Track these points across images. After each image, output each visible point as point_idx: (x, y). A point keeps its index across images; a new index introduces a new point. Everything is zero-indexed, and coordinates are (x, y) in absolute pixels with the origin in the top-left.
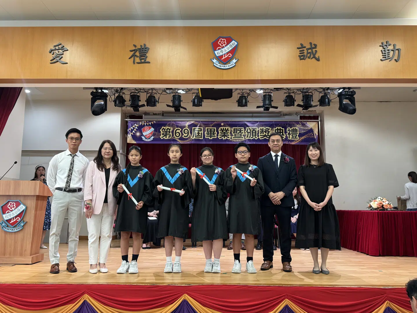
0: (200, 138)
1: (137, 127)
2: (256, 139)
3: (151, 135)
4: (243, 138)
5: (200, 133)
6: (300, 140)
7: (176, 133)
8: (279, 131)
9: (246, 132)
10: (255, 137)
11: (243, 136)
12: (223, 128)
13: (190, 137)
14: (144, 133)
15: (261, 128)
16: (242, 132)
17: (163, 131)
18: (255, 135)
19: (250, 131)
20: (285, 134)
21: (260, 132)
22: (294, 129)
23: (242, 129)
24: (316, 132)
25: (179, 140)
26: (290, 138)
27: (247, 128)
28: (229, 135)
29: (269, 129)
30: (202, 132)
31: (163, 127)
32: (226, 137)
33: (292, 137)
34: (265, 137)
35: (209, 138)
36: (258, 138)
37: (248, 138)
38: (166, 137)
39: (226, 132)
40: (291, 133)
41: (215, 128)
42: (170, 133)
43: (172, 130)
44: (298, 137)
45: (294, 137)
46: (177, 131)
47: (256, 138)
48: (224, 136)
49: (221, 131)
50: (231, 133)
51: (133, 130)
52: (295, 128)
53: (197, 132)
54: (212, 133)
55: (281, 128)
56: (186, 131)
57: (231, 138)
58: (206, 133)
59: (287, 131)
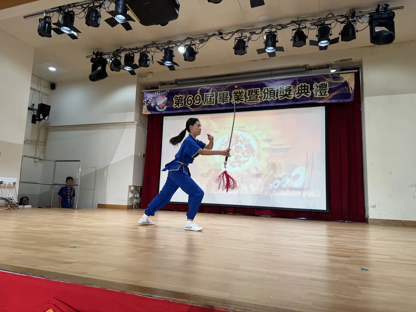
0: (212, 104)
1: (152, 97)
2: (274, 100)
3: (164, 105)
4: (259, 100)
5: (212, 99)
6: (330, 97)
7: (188, 101)
8: (303, 88)
9: (263, 93)
10: (273, 98)
11: (259, 98)
12: (237, 91)
13: (201, 104)
14: (158, 103)
15: (281, 86)
16: (258, 94)
17: (175, 100)
18: (273, 95)
19: (267, 92)
20: (310, 91)
21: (280, 91)
22: (322, 84)
23: (259, 90)
24: (352, 85)
25: (190, 108)
26: (318, 95)
27: (264, 88)
28: (243, 98)
29: (291, 87)
30: (214, 97)
31: (176, 96)
32: (239, 101)
33: (320, 94)
34: (286, 97)
35: (222, 103)
36: (276, 98)
37: (265, 100)
38: (178, 106)
39: (240, 95)
40: (319, 90)
41: (228, 92)
42: (182, 101)
43: (184, 98)
44: (328, 94)
45: (323, 94)
46: (189, 99)
47: (275, 98)
48: (237, 100)
49: (235, 95)
50: (245, 96)
51: (149, 100)
52: (324, 83)
53: (209, 98)
54: (225, 98)
55: (306, 84)
56: (198, 98)
57: (245, 101)
58: (219, 98)
59: (313, 88)
